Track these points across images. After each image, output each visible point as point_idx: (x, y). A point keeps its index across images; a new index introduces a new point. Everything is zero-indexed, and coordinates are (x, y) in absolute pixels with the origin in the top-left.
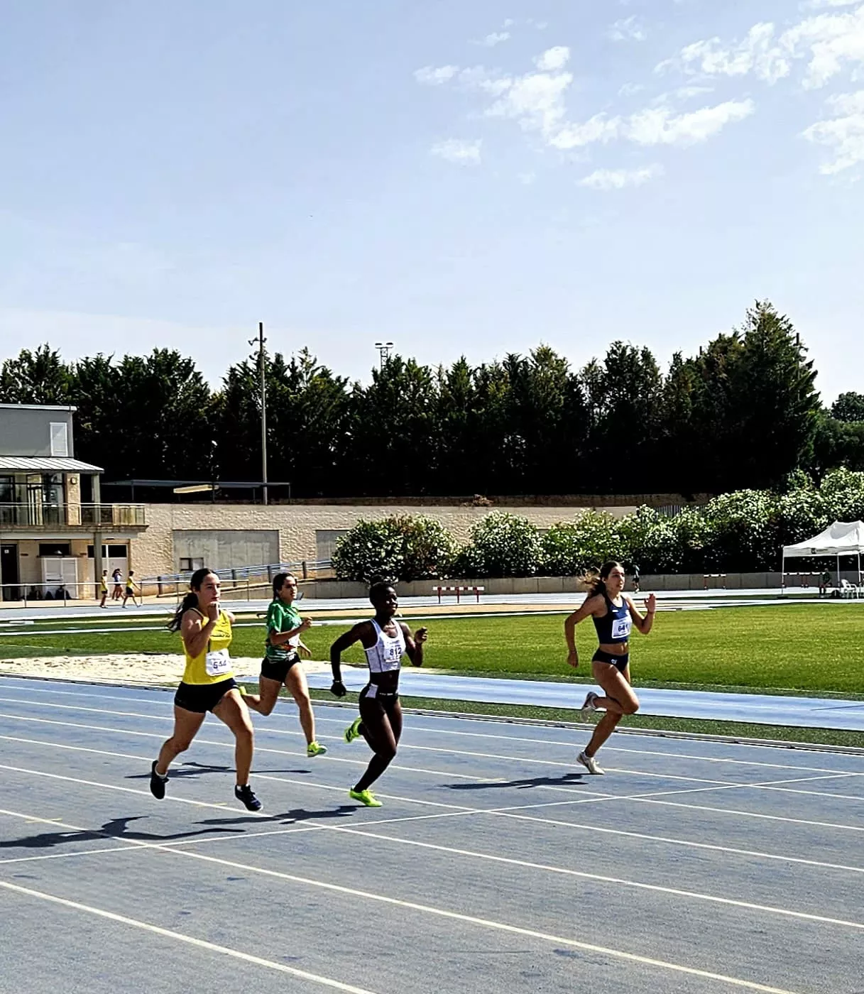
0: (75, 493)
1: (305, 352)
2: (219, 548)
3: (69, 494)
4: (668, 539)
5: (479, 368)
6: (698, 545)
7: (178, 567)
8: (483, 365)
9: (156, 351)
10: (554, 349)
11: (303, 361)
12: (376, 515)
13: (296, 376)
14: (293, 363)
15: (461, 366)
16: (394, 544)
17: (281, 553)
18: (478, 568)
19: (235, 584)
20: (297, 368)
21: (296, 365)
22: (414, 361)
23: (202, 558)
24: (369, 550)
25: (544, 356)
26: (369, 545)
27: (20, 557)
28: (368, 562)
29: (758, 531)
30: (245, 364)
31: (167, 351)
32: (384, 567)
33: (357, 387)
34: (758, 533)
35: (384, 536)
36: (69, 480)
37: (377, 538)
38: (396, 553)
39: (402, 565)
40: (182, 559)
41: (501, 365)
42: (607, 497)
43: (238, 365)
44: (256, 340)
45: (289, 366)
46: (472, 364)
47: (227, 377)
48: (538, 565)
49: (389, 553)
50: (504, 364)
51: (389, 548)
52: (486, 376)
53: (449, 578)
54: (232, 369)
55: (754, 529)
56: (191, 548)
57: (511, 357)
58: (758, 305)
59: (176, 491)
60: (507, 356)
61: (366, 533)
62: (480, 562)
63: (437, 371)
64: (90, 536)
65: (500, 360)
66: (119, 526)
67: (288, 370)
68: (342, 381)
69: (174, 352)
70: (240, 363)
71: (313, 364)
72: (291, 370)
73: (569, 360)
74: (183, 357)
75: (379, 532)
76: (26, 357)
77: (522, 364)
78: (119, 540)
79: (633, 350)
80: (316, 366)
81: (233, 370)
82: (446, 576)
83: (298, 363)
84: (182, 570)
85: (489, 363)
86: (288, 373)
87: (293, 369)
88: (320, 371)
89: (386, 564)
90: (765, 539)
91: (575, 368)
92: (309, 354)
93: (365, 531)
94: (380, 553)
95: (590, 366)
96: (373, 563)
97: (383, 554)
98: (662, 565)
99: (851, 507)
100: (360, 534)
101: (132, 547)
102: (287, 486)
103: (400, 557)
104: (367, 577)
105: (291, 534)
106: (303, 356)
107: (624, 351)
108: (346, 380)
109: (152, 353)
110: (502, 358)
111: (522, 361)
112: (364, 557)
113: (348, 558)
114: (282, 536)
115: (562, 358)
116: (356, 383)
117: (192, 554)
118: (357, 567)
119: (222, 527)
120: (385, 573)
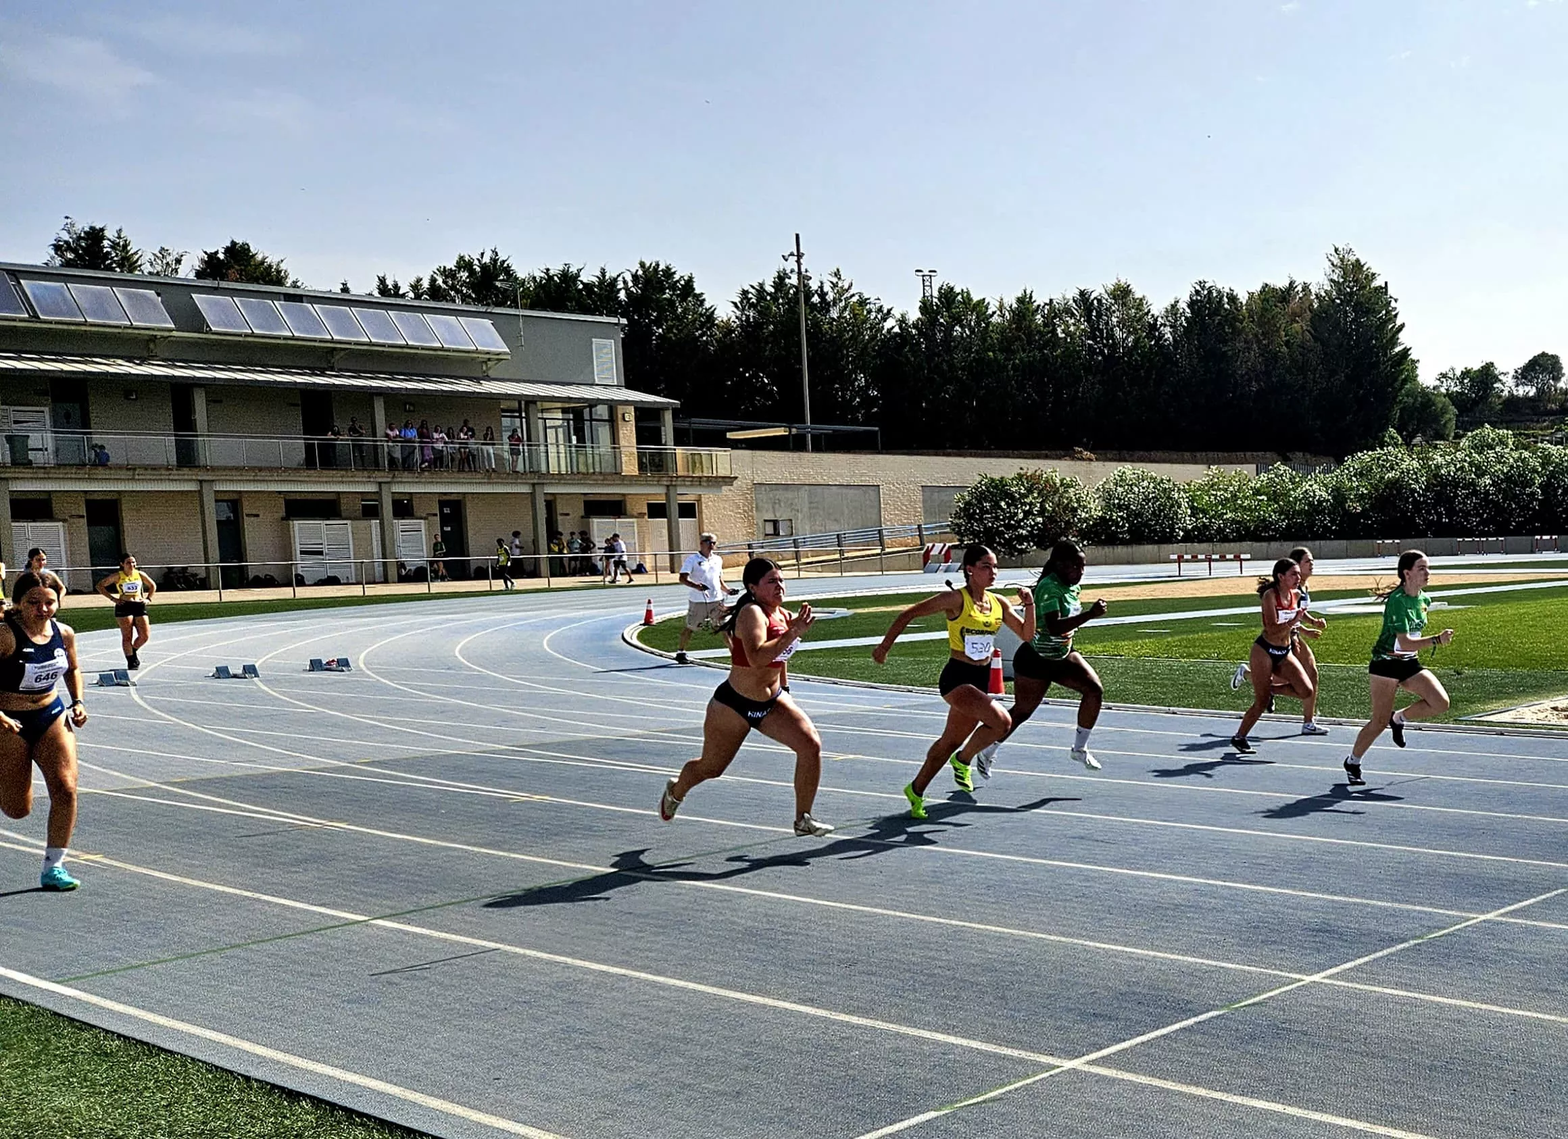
0: (628, 433)
1: (837, 274)
2: (810, 508)
3: (621, 435)
4: (1324, 501)
5: (1046, 304)
6: (1355, 508)
7: (762, 530)
8: (1051, 300)
9: (642, 265)
10: (1133, 287)
11: (834, 285)
12: (1005, 468)
13: (825, 306)
14: (821, 287)
15: (1025, 301)
16: (1031, 504)
17: (883, 513)
18: (1121, 533)
19: (842, 553)
20: (827, 294)
21: (825, 290)
22: (968, 293)
23: (791, 520)
24: (1003, 510)
25: (1122, 293)
26: (1003, 504)
27: (560, 518)
28: (1001, 526)
29: (1418, 493)
30: (761, 285)
31: (658, 265)
32: (1021, 531)
33: (902, 321)
34: (1419, 495)
35: (1020, 494)
36: (620, 416)
37: (1011, 496)
38: (1034, 515)
39: (1039, 528)
40: (765, 521)
41: (1071, 302)
42: (1198, 455)
43: (752, 287)
44: (792, 254)
45: (816, 291)
46: (1040, 299)
47: (737, 300)
48: (1184, 529)
49: (1027, 514)
50: (1074, 301)
51: (1028, 507)
52: (1055, 312)
53: (1089, 545)
54: (744, 291)
55: (1414, 490)
56: (777, 506)
57: (1082, 293)
58: (1336, 250)
59: (729, 435)
60: (1077, 292)
61: (997, 490)
62: (1123, 526)
63: (998, 304)
64: (662, 490)
65: (1069, 296)
66: (700, 477)
67: (816, 296)
68: (885, 311)
69: (667, 267)
70: (756, 285)
71: (847, 291)
72: (819, 295)
73: (1150, 299)
74: (681, 273)
75: (1013, 489)
76: (464, 264)
77: (1095, 302)
78: (687, 495)
79: (1219, 292)
80: (852, 292)
81: (745, 293)
82: (1085, 543)
83: (827, 288)
84: (767, 535)
85: (1057, 297)
86: (816, 299)
87: (823, 295)
88: (855, 299)
89: (1023, 528)
90: (1425, 502)
91: (1157, 307)
92: (842, 278)
93: (993, 487)
94: (1016, 514)
95: (1173, 306)
96: (1008, 527)
97: (1021, 516)
98: (1318, 530)
99: (1512, 467)
100: (989, 491)
101: (704, 505)
102: (876, 432)
103: (1040, 519)
104: (999, 544)
105: (894, 491)
106: (835, 280)
107: (1210, 292)
108: (889, 311)
109: (638, 266)
110: (1072, 293)
111: (1095, 298)
112: (997, 518)
113: (976, 520)
114: (884, 494)
115: (1141, 296)
116: (903, 316)
117: (778, 515)
118: (988, 530)
119: (813, 481)
120: (1021, 539)
